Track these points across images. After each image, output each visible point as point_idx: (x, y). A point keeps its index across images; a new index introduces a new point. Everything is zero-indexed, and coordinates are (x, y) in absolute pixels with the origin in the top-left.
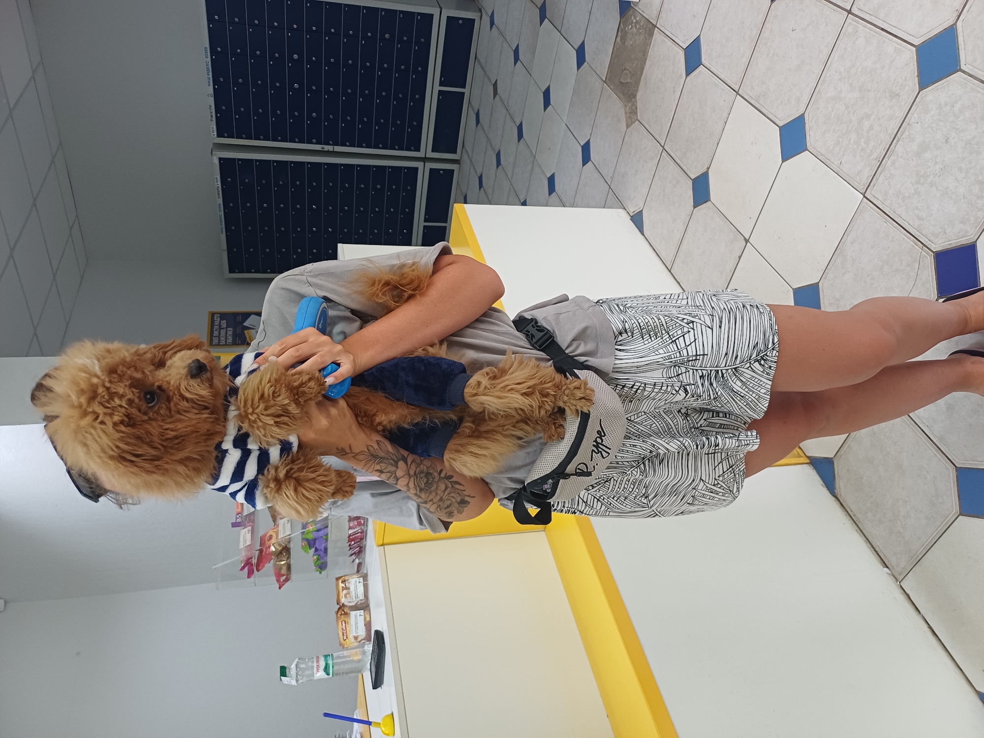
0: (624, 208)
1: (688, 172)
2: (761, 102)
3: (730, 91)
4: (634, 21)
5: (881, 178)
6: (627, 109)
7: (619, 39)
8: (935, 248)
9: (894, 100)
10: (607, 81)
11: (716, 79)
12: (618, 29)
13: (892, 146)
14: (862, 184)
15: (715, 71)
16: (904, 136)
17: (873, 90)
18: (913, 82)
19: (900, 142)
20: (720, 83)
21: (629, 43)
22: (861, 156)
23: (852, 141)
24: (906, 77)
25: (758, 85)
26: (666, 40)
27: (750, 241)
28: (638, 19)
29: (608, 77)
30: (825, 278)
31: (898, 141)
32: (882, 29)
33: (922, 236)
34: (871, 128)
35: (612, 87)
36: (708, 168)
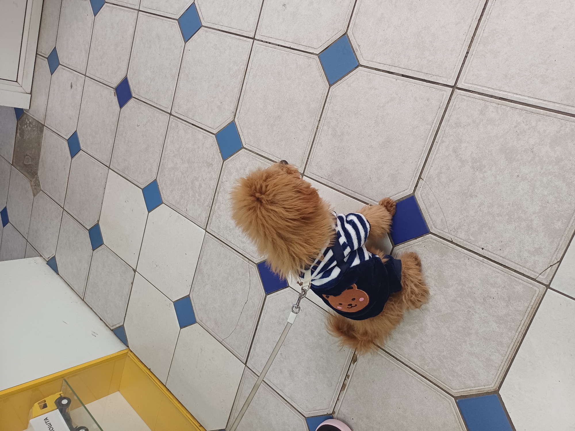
0: (41, 256)
1: (84, 225)
2: (126, 173)
3: (104, 167)
4: (28, 122)
5: (214, 218)
6: (32, 183)
7: (18, 135)
8: (256, 261)
9: (210, 168)
10: (14, 164)
11: (93, 160)
12: (17, 128)
13: (215, 197)
14: (203, 223)
15: (91, 154)
16: (221, 190)
17: (196, 162)
18: (218, 157)
19: (220, 194)
20: (96, 162)
21: (26, 137)
22: (198, 204)
23: (191, 195)
24: (213, 153)
25: (122, 162)
26: (53, 134)
27: (137, 270)
28: (30, 121)
29: (14, 161)
30: (193, 291)
31: (218, 193)
32: (193, 124)
34: (200, 186)
35: (18, 168)
36: (98, 221)
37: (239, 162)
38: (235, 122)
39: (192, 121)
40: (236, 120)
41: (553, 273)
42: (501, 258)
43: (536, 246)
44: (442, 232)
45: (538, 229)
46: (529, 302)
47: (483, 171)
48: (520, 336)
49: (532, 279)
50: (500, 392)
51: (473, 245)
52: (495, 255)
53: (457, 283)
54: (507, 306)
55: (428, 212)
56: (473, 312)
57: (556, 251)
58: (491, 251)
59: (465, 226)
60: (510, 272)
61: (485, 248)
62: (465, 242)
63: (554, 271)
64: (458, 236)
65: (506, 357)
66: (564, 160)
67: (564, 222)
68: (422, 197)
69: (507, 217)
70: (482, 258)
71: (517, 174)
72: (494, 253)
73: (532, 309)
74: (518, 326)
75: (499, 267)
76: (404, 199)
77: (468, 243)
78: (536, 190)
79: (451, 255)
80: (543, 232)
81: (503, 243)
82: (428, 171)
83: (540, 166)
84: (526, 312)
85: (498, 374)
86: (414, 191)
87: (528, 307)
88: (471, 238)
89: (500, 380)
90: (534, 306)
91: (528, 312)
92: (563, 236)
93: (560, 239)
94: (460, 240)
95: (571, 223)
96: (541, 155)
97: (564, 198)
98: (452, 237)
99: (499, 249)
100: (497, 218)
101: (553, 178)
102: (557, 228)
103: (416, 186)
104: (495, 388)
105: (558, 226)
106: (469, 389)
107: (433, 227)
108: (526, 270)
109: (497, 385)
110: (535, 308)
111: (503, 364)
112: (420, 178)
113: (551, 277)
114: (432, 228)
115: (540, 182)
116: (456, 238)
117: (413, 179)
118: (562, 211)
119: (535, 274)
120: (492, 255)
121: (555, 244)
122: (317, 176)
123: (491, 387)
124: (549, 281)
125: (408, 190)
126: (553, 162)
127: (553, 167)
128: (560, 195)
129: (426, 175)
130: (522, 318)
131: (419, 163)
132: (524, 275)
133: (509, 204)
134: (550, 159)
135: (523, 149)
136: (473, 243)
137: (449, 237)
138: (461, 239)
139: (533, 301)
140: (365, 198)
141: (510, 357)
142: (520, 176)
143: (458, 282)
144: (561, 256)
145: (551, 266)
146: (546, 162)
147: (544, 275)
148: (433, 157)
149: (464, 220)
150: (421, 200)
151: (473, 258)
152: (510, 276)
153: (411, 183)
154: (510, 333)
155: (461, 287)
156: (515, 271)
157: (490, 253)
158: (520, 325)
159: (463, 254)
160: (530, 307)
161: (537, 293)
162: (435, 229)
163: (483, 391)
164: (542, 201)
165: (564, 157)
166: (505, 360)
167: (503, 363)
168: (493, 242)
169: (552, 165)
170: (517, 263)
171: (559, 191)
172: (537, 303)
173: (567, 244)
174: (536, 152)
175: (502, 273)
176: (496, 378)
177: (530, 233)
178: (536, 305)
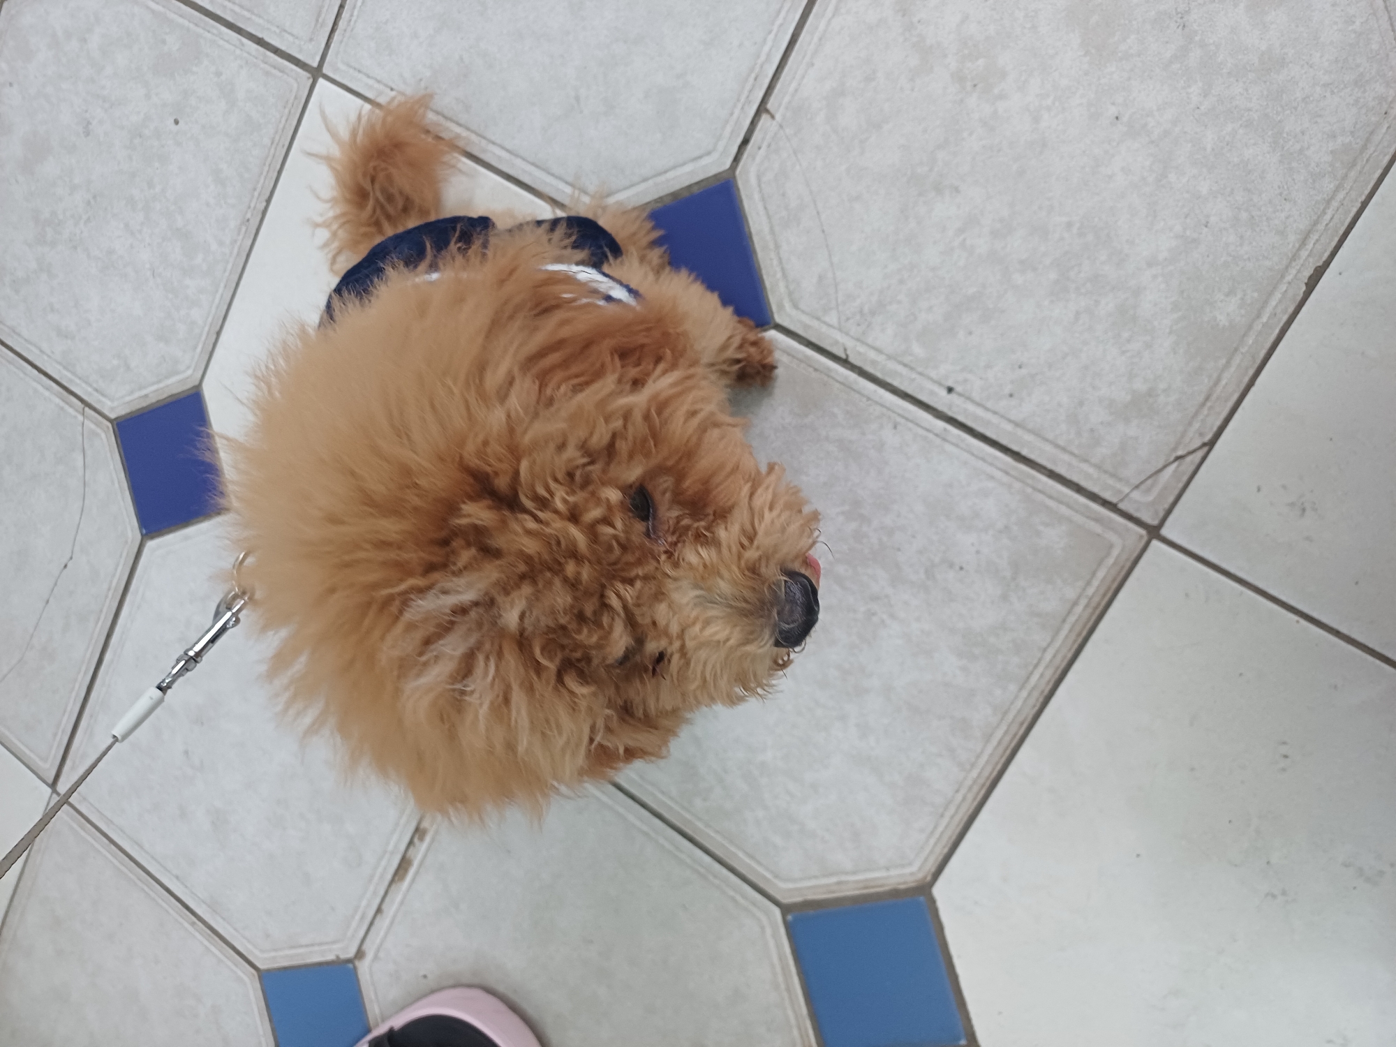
8: (112, 409)
33: (78, 381)
41: (1181, 485)
42: (1009, 427)
43: (1140, 386)
44: (815, 324)
45: (1156, 323)
46: (1081, 584)
47: (996, 91)
48: (1032, 701)
49: (1105, 503)
50: (938, 891)
51: (917, 376)
52: (988, 416)
53: (843, 513)
54: (1005, 598)
55: (777, 247)
56: (885, 617)
57: (1203, 404)
58: (977, 399)
59: (899, 302)
60: (1033, 478)
61: (959, 388)
62: (892, 365)
63: (1185, 478)
64: (870, 340)
65: (974, 773)
67: (1249, 302)
68: (763, 186)
70: (941, 424)
71: (1113, 111)
72: (989, 405)
73: (1090, 610)
74: (1031, 668)
75: (996, 458)
76: (696, 190)
77: (900, 368)
79: (836, 410)
80: (1170, 333)
81: (1024, 371)
82: (794, 85)
83: (1200, 84)
84: (1064, 621)
85: (940, 829)
86: (737, 160)
87: (1075, 603)
88: (918, 350)
89: (941, 850)
90: (1096, 599)
91: (1072, 619)
92: (1236, 350)
93: (1224, 361)
94: (872, 355)
95: (1273, 303)
96: (1211, 41)
97: (1263, 209)
98: (850, 343)
99: (1007, 390)
102: (1223, 320)
103: (746, 141)
104: (920, 876)
105: (1228, 314)
106: (834, 880)
107: (787, 306)
108: (1091, 470)
109: (931, 866)
110: (1099, 604)
111: (959, 797)
112: (762, 109)
113: (1171, 499)
114: (781, 307)
116: (862, 349)
117: (737, 112)
118: (1249, 259)
119: (1118, 486)
120: (980, 412)
121: (1206, 381)
122: (371, 82)
123: (906, 873)
124: (1161, 514)
125: (715, 156)
128: (1251, 200)
129: (786, 99)
130: (1049, 639)
131: (766, 49)
132: (1079, 489)
136: (920, 369)
137: (837, 342)
138: (879, 351)
139: (1096, 583)
141: (986, 773)
142: (1125, 119)
143: (846, 508)
144: (1218, 423)
145: (1178, 458)
147: (1149, 490)
148: (822, 26)
149: (901, 282)
150: (757, 196)
151: (910, 425)
152: (1029, 490)
153: (728, 129)
154: (998, 692)
155: (853, 525)
156: (1052, 475)
157: (971, 407)
158: (1036, 666)
159: (878, 408)
160: (1083, 602)
161: (1115, 552)
162: (794, 312)
163: (881, 886)
164: (1186, 217)
166: (969, 782)
167: (963, 791)
168: (988, 366)
170: (1061, 443)
171: (1253, 181)
172: (1109, 588)
173: (1246, 379)
174: (1195, 27)
175: (1005, 479)
176: (932, 841)
177: (1126, 335)
178: (1104, 595)
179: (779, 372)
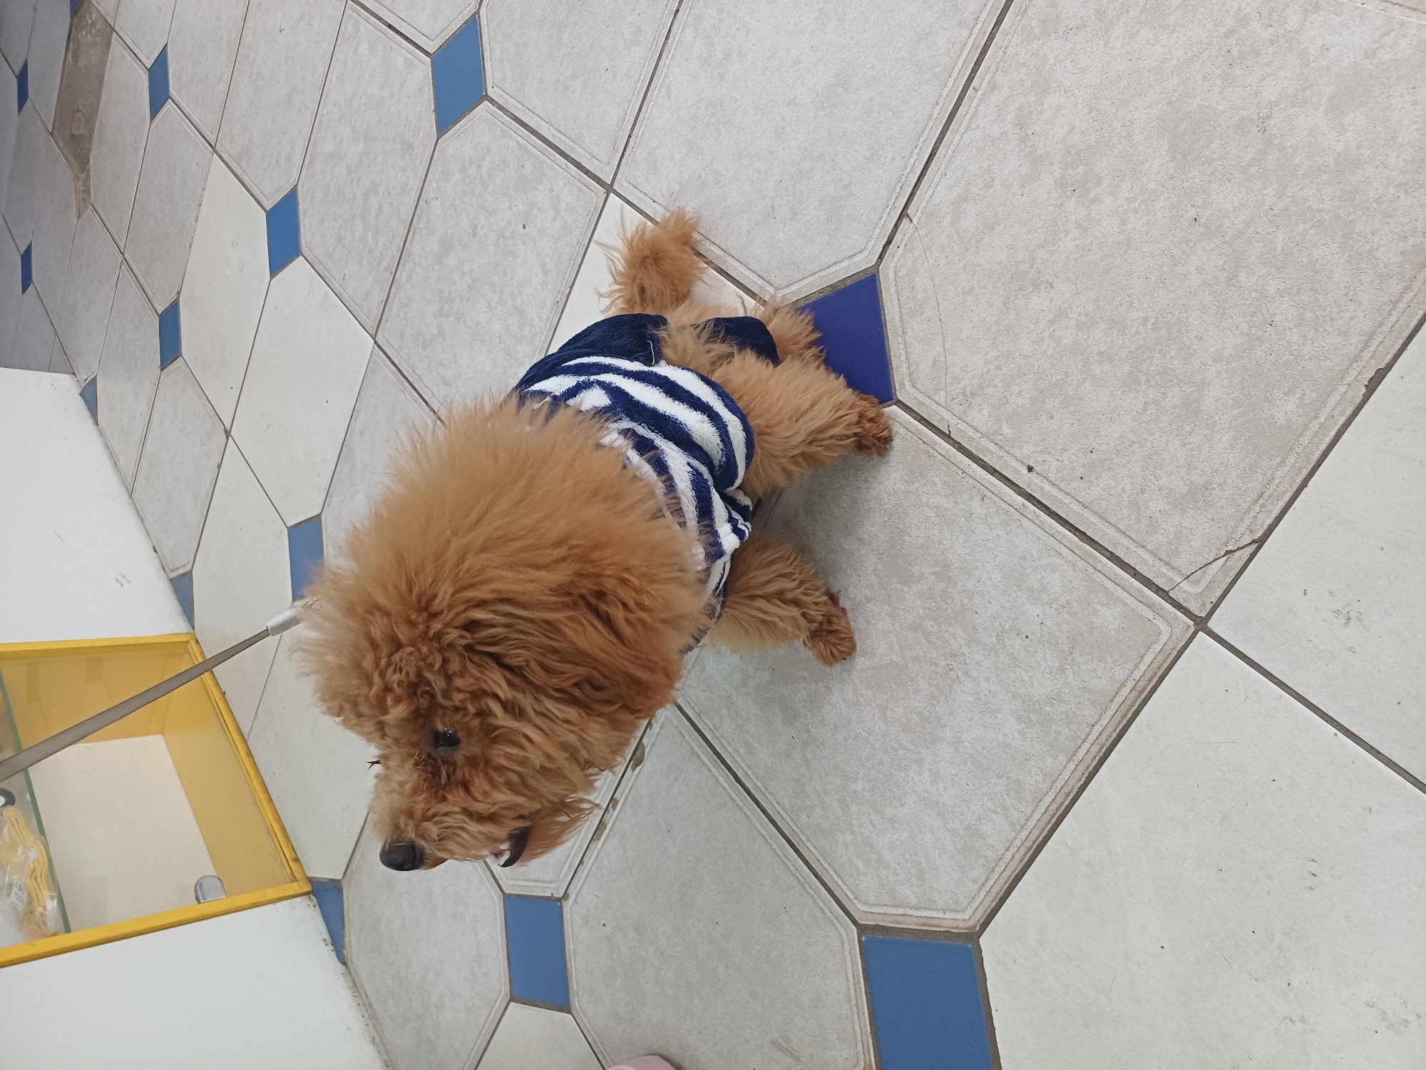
0: (74, 374)
1: (154, 300)
2: (244, 165)
3: (205, 146)
4: (90, 22)
5: (395, 304)
6: (80, 183)
7: (70, 55)
9: (407, 157)
10: (56, 133)
11: (187, 125)
12: (69, 37)
13: (407, 244)
14: (371, 318)
15: (186, 109)
16: (421, 225)
17: (381, 138)
18: (429, 122)
19: (418, 237)
20: (192, 131)
21: (83, 61)
22: (369, 263)
23: (357, 236)
24: (420, 112)
25: (239, 134)
26: (125, 53)
27: (232, 433)
28: (93, 17)
29: (57, 124)
30: (329, 505)
31: (414, 234)
32: (390, 26)
34: (380, 210)
35: (61, 144)
36: (179, 293)
37: (472, 141)
38: (479, 17)
39: (389, 16)
40: (483, 11)
41: (1229, 580)
42: (1077, 508)
43: (1197, 478)
44: (927, 401)
45: (1217, 418)
46: (1130, 666)
47: (1091, 195)
48: (1078, 774)
49: (1158, 590)
50: (983, 940)
51: (1004, 454)
52: (1060, 496)
53: (934, 573)
54: (1062, 670)
55: (904, 333)
56: (960, 673)
58: (1052, 480)
59: (995, 386)
60: (1095, 558)
61: (1038, 468)
62: (985, 442)
63: (1233, 574)
64: (968, 419)
65: (1023, 835)
66: (1366, 166)
67: (1307, 401)
68: (898, 280)
69: (1127, 368)
70: (1021, 500)
71: (1192, 212)
72: (1062, 486)
73: (1135, 693)
74: (1080, 742)
75: (1065, 536)
76: (849, 283)
77: (991, 446)
78: (1242, 276)
79: (936, 480)
80: (1229, 428)
81: (1094, 456)
82: (930, 193)
83: (1275, 186)
84: (1112, 701)
85: (991, 883)
86: (881, 257)
87: (1123, 685)
88: (1006, 430)
89: (989, 903)
90: (1142, 684)
91: (1119, 700)
92: (1292, 449)
93: (1279, 460)
94: (970, 432)
95: (1331, 403)
96: (1289, 144)
97: (1328, 309)
98: (953, 421)
99: (1078, 474)
100: (1097, 369)
101: (1312, 231)
102: (1281, 419)
103: (889, 242)
104: (970, 923)
105: (1286, 413)
106: (901, 911)
107: (908, 384)
108: (1147, 556)
109: (980, 915)
110: (1144, 689)
111: (1009, 855)
112: (903, 214)
113: (1219, 593)
114: (902, 385)
115: (1261, 245)
116: (962, 426)
117: (885, 216)
118: (1310, 359)
119: (1171, 574)
120: (1054, 492)
121: (1260, 478)
122: (642, 195)
123: (961, 918)
124: (1209, 607)
125: (866, 253)
126: (1325, 172)
127: (1320, 191)
128: (1317, 300)
129: (923, 205)
130: (1097, 716)
131: (912, 162)
132: (1136, 574)
133: (1145, 320)
134: (1316, 159)
135: (1237, 118)
136: (1007, 448)
137: (943, 419)
138: (976, 430)
139: (1143, 667)
140: (748, 273)
141: (1033, 837)
142: (1202, 221)
143: (938, 569)
144: (1269, 521)
145: (1228, 553)
146: (1300, 172)
147: (1197, 582)
148: (955, 141)
149: (998, 368)
150: (893, 289)
151: (995, 498)
152: (1091, 570)
153: (877, 231)
154: (1049, 760)
155: (942, 585)
156: (1113, 558)
157: (1047, 487)
158: (1084, 741)
159: (971, 480)
160: (1130, 684)
161: (1163, 639)
162: (912, 390)
163: (938, 926)
164: (1252, 316)
165: (1369, 152)
166: (1018, 843)
167: (1012, 850)
168: (1064, 450)
169: (1318, 184)
170: (1123, 528)
171: (1319, 282)
172: (1155, 673)
173: (1299, 480)
174: (1275, 131)
175: (1071, 557)
176: (983, 893)
177: (1188, 428)
178: (1150, 681)
179: (896, 442)
